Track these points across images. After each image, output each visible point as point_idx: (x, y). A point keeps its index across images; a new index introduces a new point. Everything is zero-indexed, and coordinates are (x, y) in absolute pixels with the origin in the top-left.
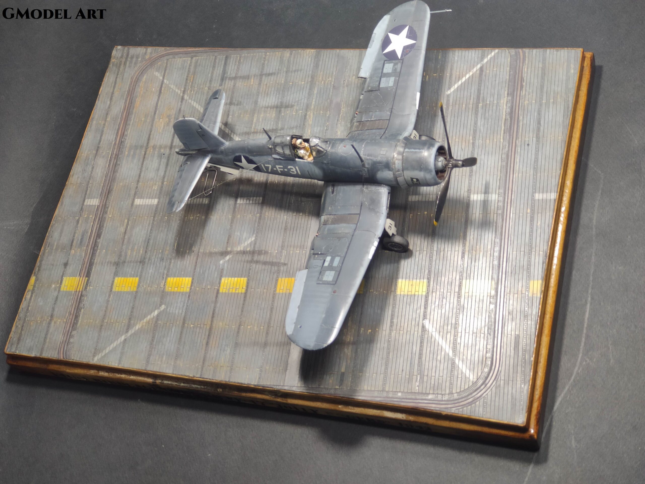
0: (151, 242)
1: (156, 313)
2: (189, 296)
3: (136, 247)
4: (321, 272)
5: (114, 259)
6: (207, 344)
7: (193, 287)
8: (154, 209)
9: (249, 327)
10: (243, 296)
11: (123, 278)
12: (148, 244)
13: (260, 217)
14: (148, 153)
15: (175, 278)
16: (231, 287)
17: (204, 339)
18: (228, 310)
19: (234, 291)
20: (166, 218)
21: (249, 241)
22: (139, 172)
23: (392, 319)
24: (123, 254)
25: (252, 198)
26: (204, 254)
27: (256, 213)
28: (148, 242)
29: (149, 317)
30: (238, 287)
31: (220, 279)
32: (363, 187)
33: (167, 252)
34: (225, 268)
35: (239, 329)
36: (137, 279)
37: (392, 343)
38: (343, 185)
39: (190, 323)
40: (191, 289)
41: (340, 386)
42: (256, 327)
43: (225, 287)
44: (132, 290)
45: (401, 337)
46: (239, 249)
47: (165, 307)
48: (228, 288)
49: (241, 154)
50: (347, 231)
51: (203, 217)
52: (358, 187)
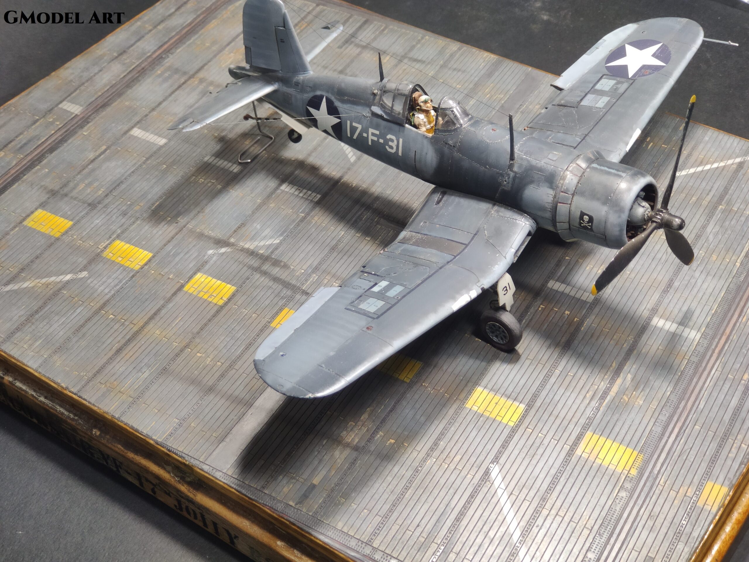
0: (123, 186)
1: (68, 277)
2: (133, 276)
3: (95, 184)
4: (361, 296)
5: (55, 185)
6: (119, 351)
7: (146, 267)
8: (155, 149)
9: (199, 355)
10: (215, 309)
11: (49, 214)
12: (116, 187)
13: (304, 218)
14: (189, 82)
15: (128, 245)
16: (205, 290)
17: (119, 342)
18: (180, 319)
19: (205, 297)
20: (165, 166)
21: (269, 242)
22: (161, 100)
23: (439, 439)
24: (71, 185)
25: (305, 191)
26: (191, 231)
27: (300, 211)
28: (118, 185)
29: (52, 279)
30: (214, 294)
31: (195, 273)
32: (492, 208)
33: (137, 208)
34: (212, 262)
35: (182, 351)
36: (71, 223)
37: (421, 476)
38: (459, 196)
39: (110, 312)
40: (142, 268)
41: (296, 504)
42: (209, 359)
43: (196, 286)
44: (52, 234)
45: (440, 473)
46: (247, 246)
47: (87, 275)
48: (200, 289)
49: (324, 93)
50: (434, 260)
51: (219, 187)
52: (484, 206)
